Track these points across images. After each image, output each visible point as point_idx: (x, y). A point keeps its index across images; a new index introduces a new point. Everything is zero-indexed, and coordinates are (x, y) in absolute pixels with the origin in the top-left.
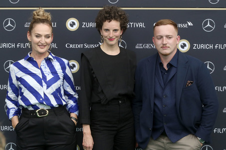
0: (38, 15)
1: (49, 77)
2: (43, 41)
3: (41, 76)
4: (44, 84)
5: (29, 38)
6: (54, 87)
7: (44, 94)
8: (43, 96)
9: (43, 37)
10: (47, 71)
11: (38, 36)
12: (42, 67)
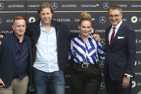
0: (84, 16)
1: (90, 47)
2: (86, 29)
3: (85, 47)
4: (87, 51)
5: (79, 28)
6: (92, 53)
7: (87, 56)
8: (86, 58)
9: (86, 28)
10: (88, 44)
11: (84, 27)
12: (86, 43)
